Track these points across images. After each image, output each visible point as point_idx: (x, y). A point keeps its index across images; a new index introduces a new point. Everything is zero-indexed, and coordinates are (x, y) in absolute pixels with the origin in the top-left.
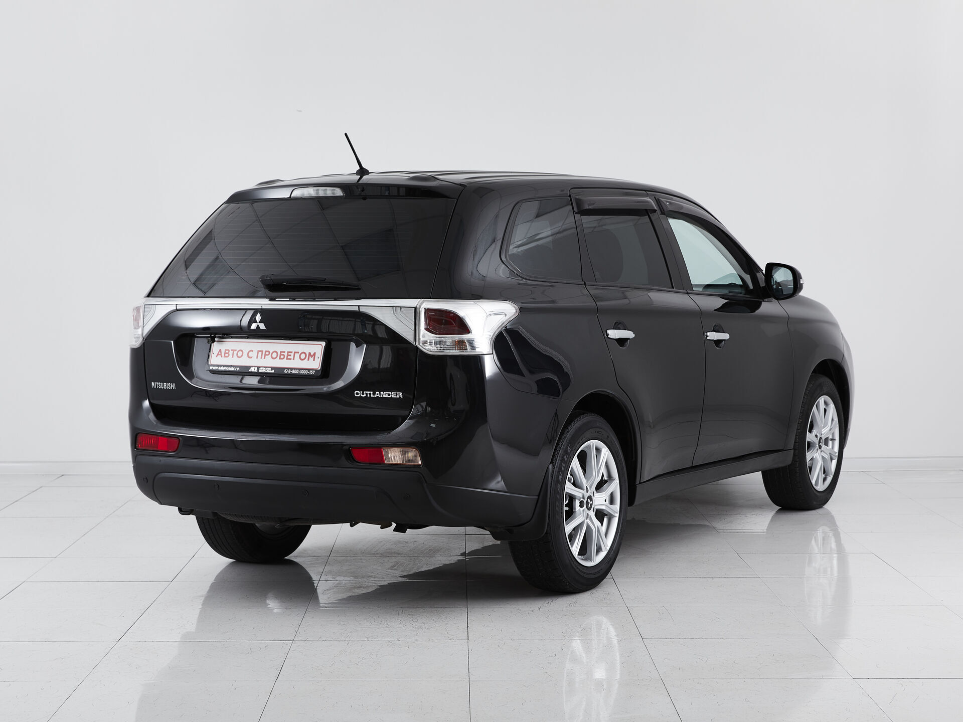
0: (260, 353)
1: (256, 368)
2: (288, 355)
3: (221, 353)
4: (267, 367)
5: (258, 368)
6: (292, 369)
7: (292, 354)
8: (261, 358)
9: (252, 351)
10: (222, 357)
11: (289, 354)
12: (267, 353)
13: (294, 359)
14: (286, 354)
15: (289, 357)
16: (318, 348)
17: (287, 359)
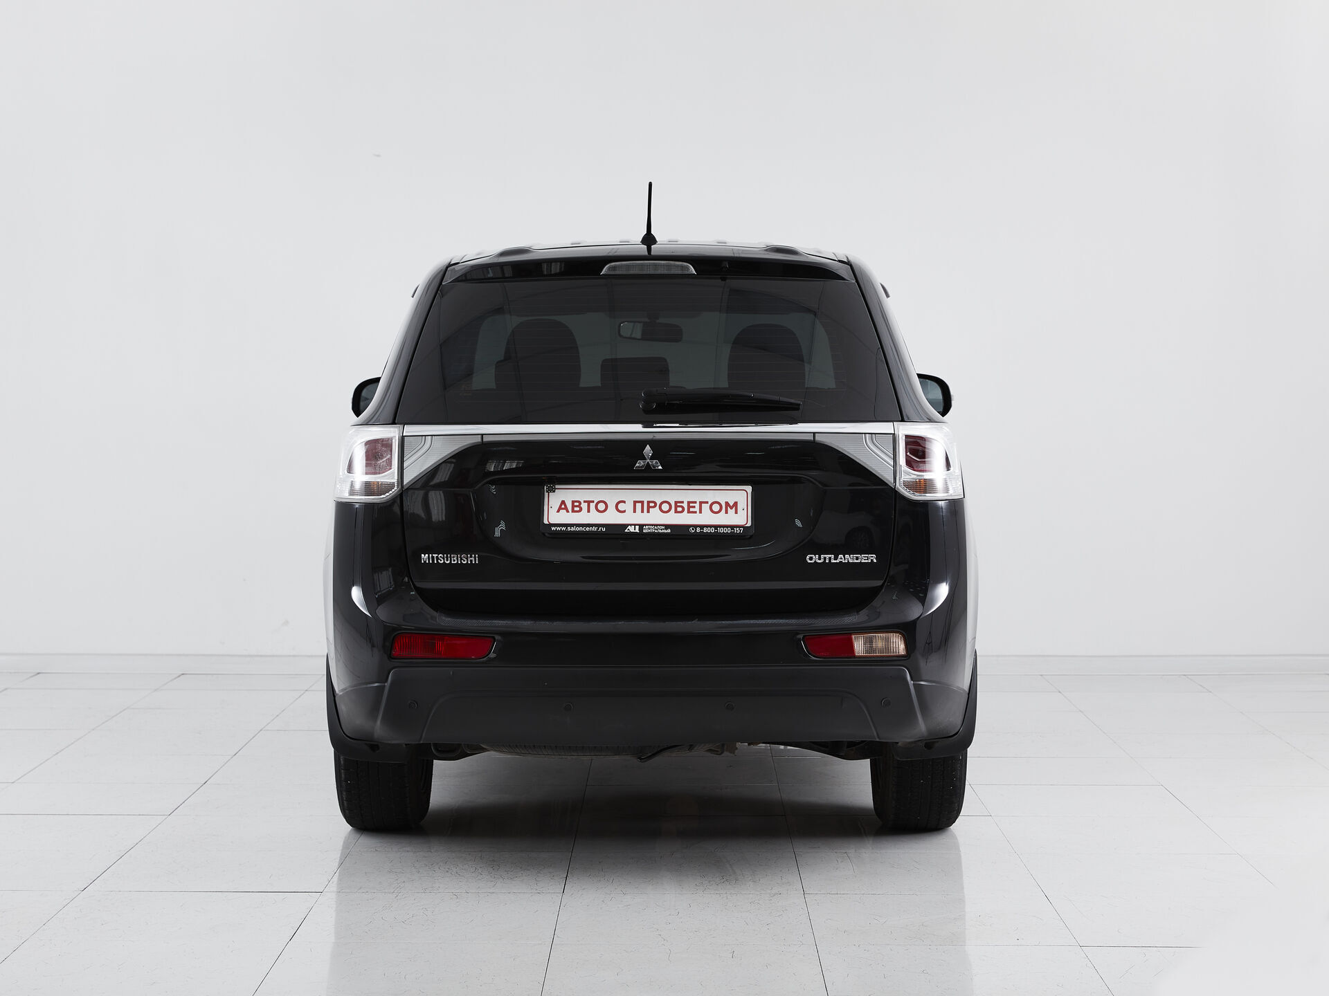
0: (639, 506)
1: (637, 527)
2: (689, 507)
3: (565, 505)
4: (657, 525)
5: (641, 526)
6: (702, 527)
7: (697, 505)
8: (642, 511)
9: (624, 502)
10: (568, 511)
11: (691, 505)
12: (652, 505)
13: (701, 512)
14: (685, 505)
15: (691, 510)
16: (741, 496)
17: (689, 512)
